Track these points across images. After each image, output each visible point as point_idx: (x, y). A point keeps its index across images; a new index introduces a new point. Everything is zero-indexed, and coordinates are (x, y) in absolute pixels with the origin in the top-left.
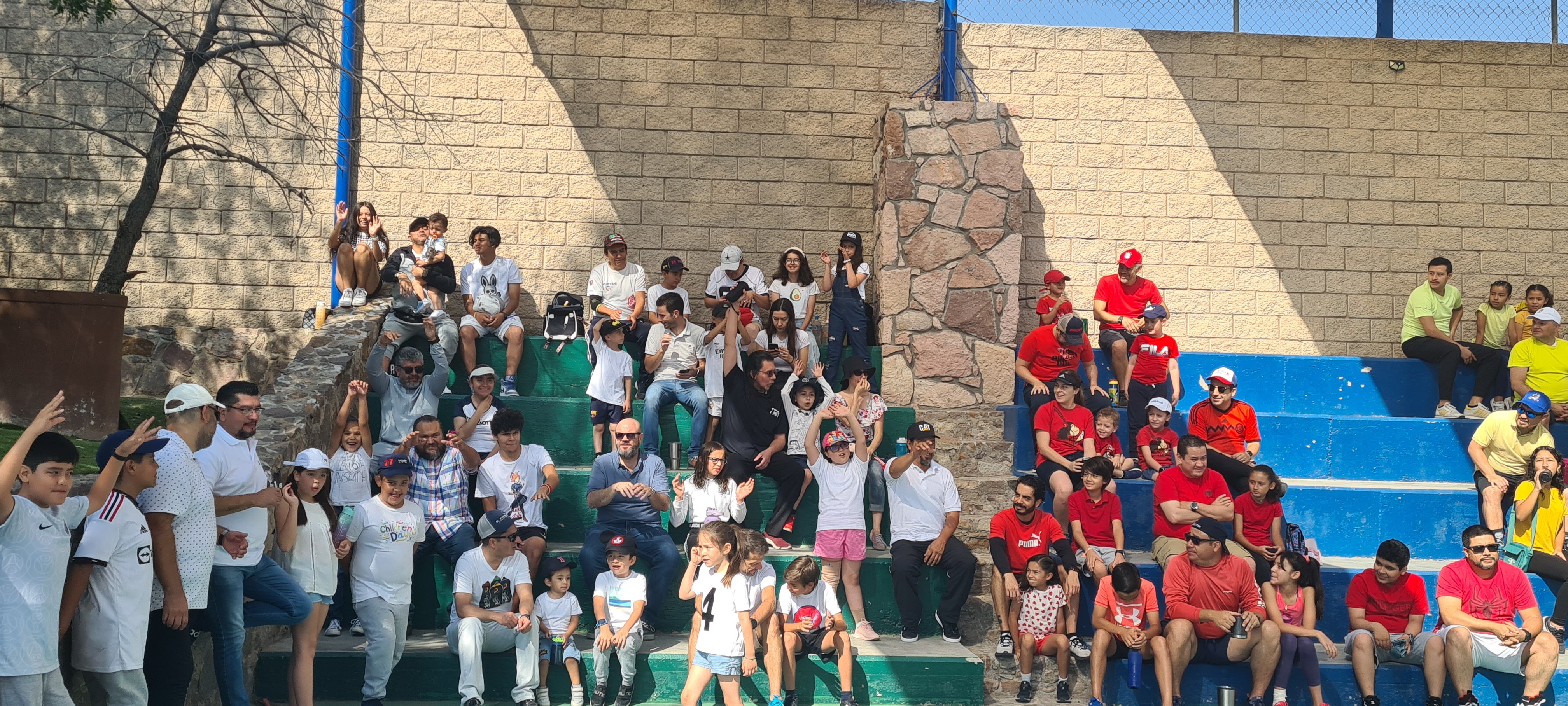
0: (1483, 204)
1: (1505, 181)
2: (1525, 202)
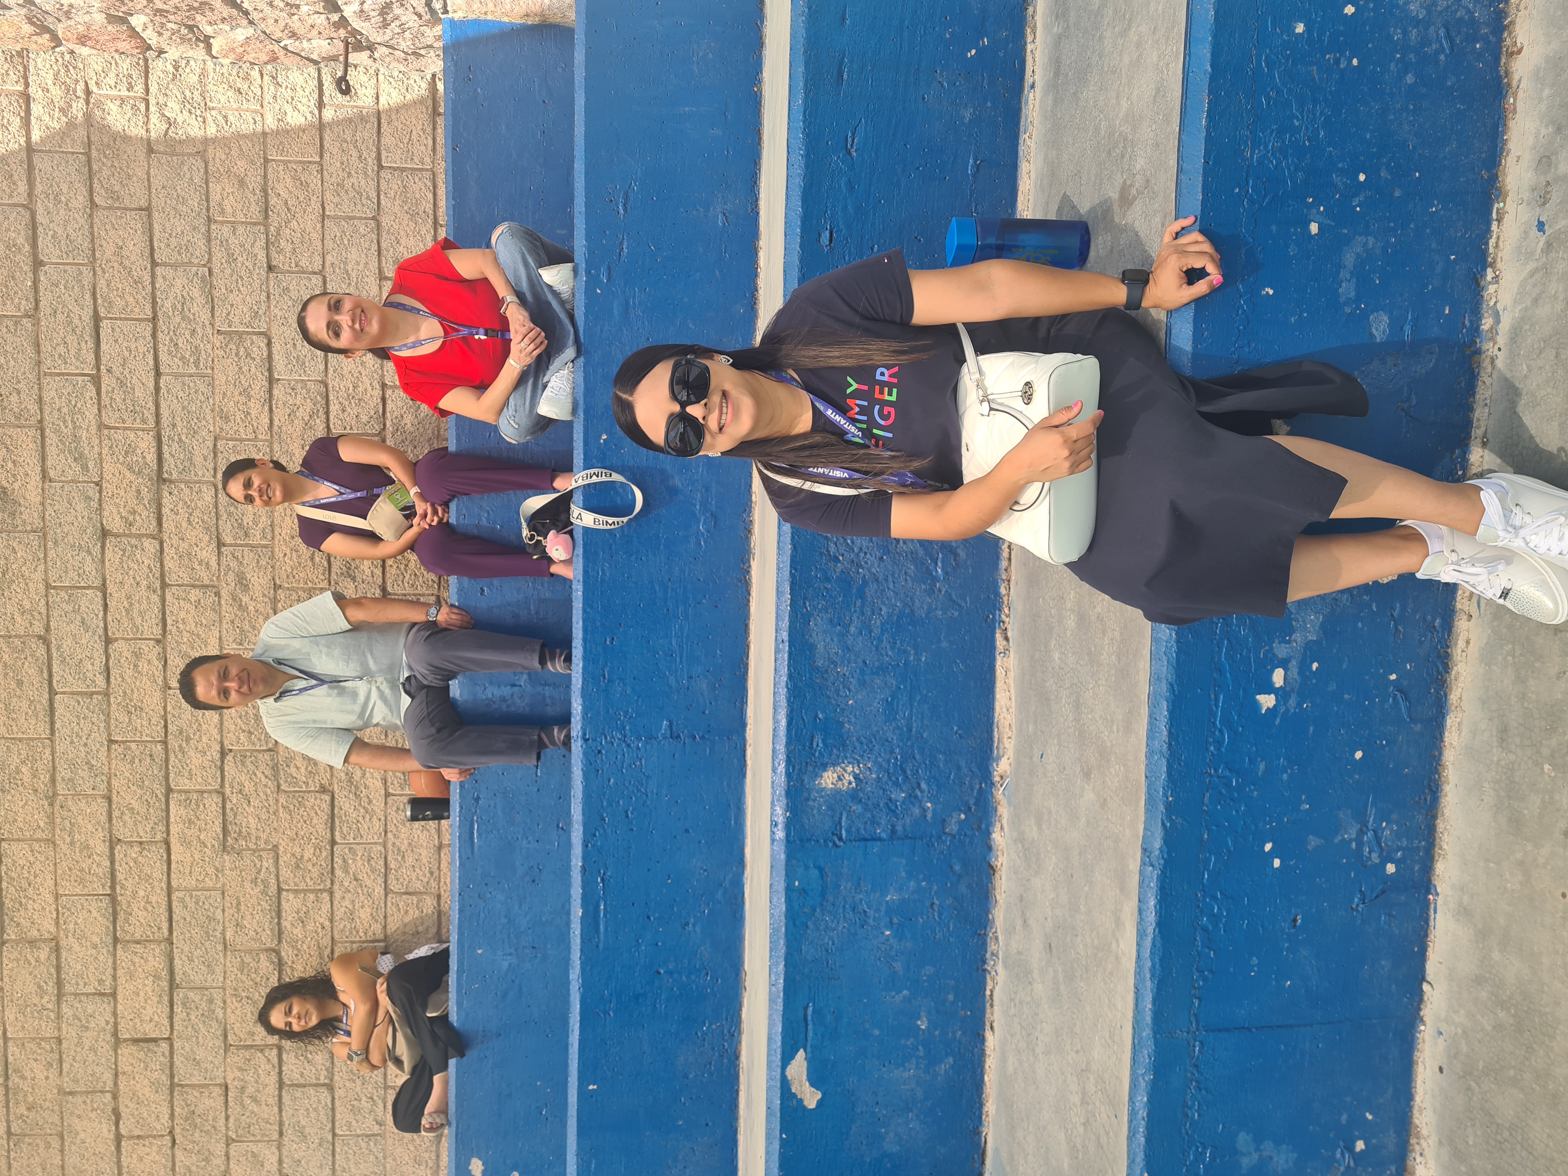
0: (111, 742)
1: (52, 692)
2: (100, 646)
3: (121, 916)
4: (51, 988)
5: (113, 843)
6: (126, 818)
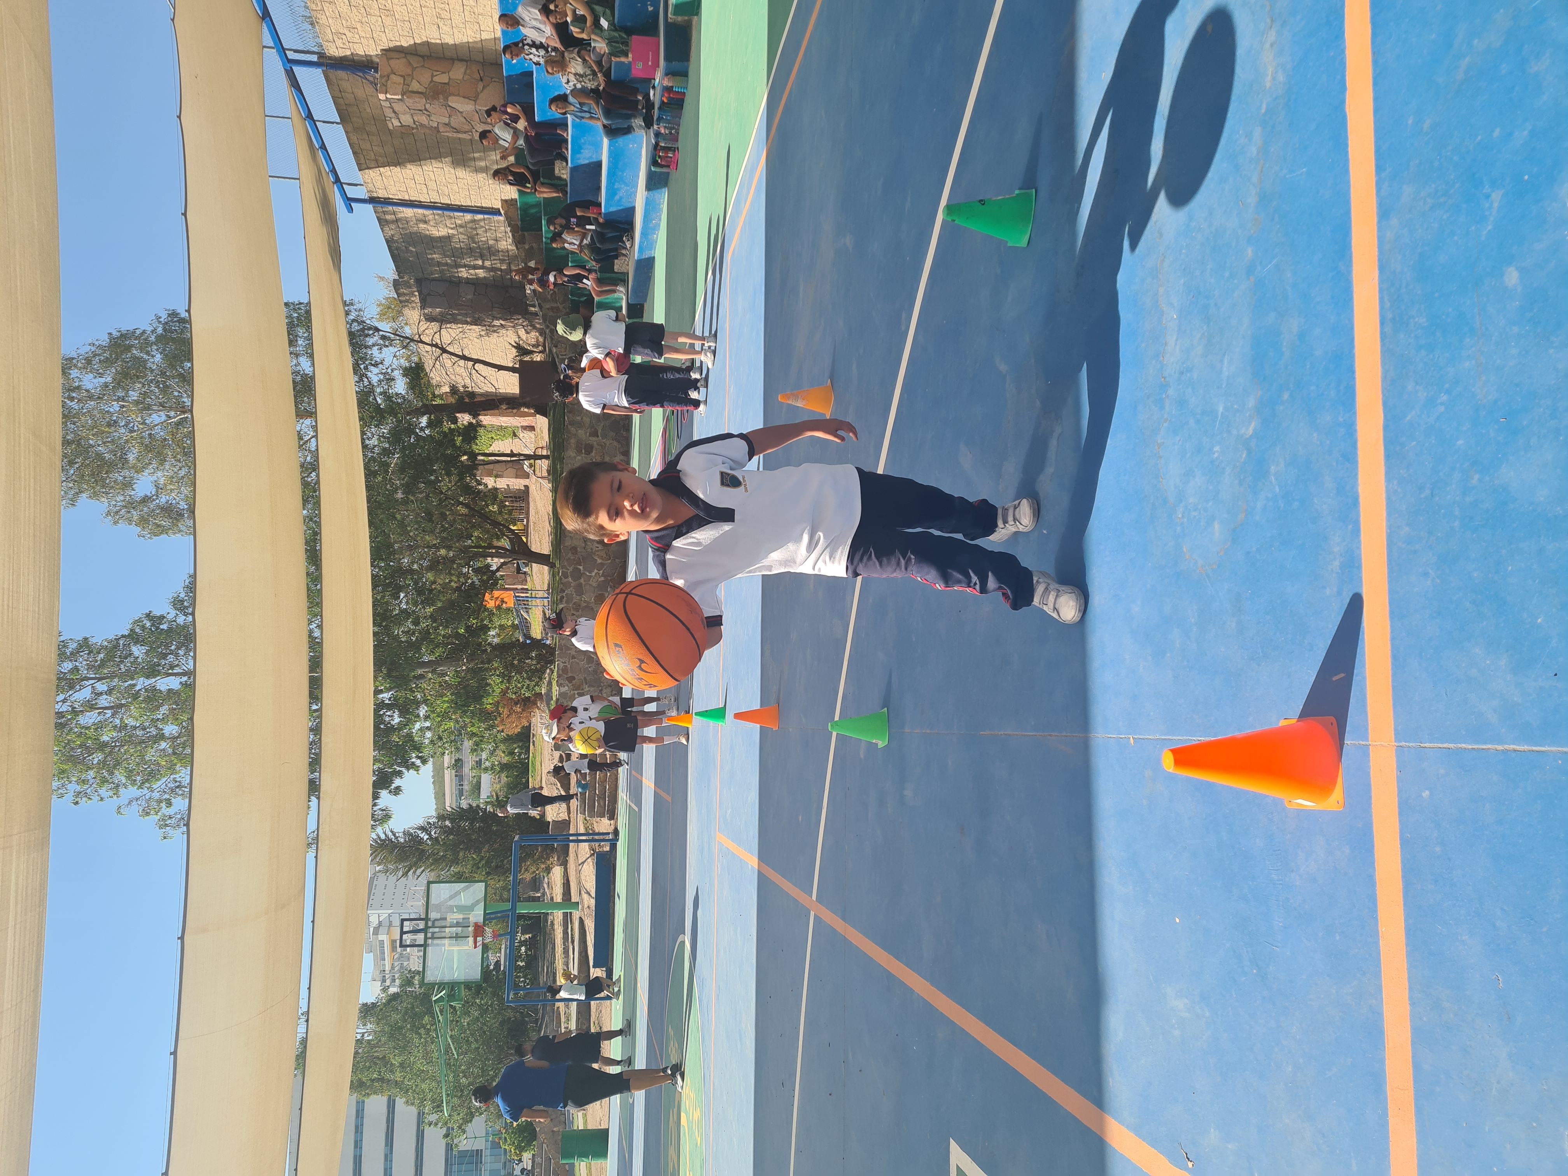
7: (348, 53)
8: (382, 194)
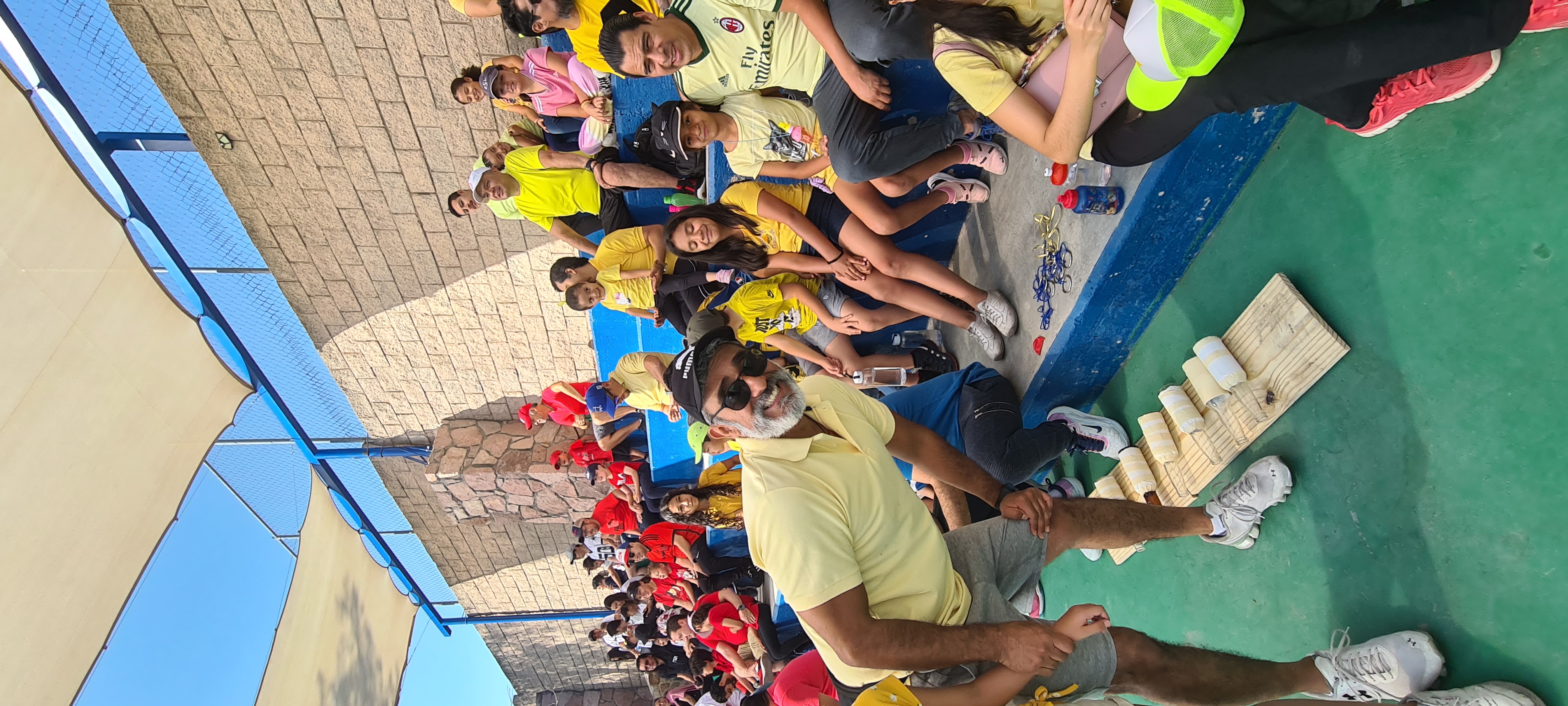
3: (393, 138)
4: (369, 169)
5: (377, 102)
6: (379, 89)
7: (400, 432)
8: (482, 609)
